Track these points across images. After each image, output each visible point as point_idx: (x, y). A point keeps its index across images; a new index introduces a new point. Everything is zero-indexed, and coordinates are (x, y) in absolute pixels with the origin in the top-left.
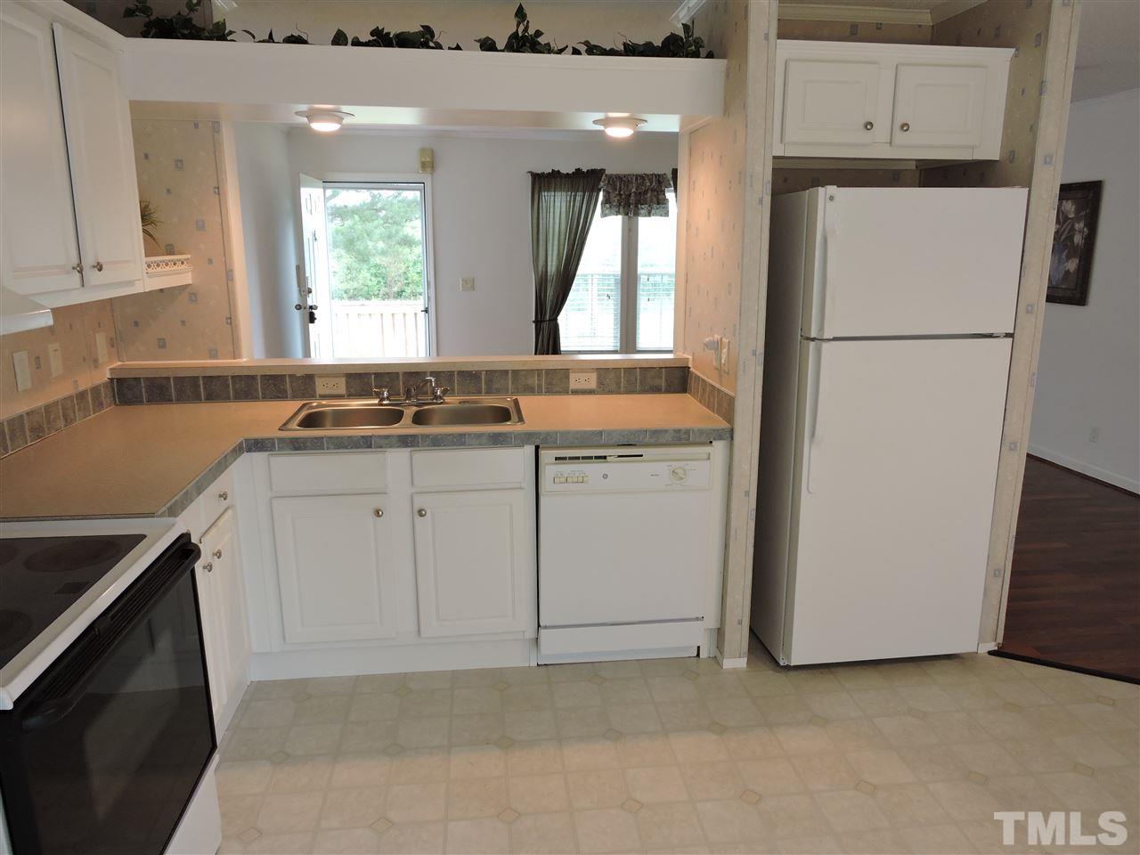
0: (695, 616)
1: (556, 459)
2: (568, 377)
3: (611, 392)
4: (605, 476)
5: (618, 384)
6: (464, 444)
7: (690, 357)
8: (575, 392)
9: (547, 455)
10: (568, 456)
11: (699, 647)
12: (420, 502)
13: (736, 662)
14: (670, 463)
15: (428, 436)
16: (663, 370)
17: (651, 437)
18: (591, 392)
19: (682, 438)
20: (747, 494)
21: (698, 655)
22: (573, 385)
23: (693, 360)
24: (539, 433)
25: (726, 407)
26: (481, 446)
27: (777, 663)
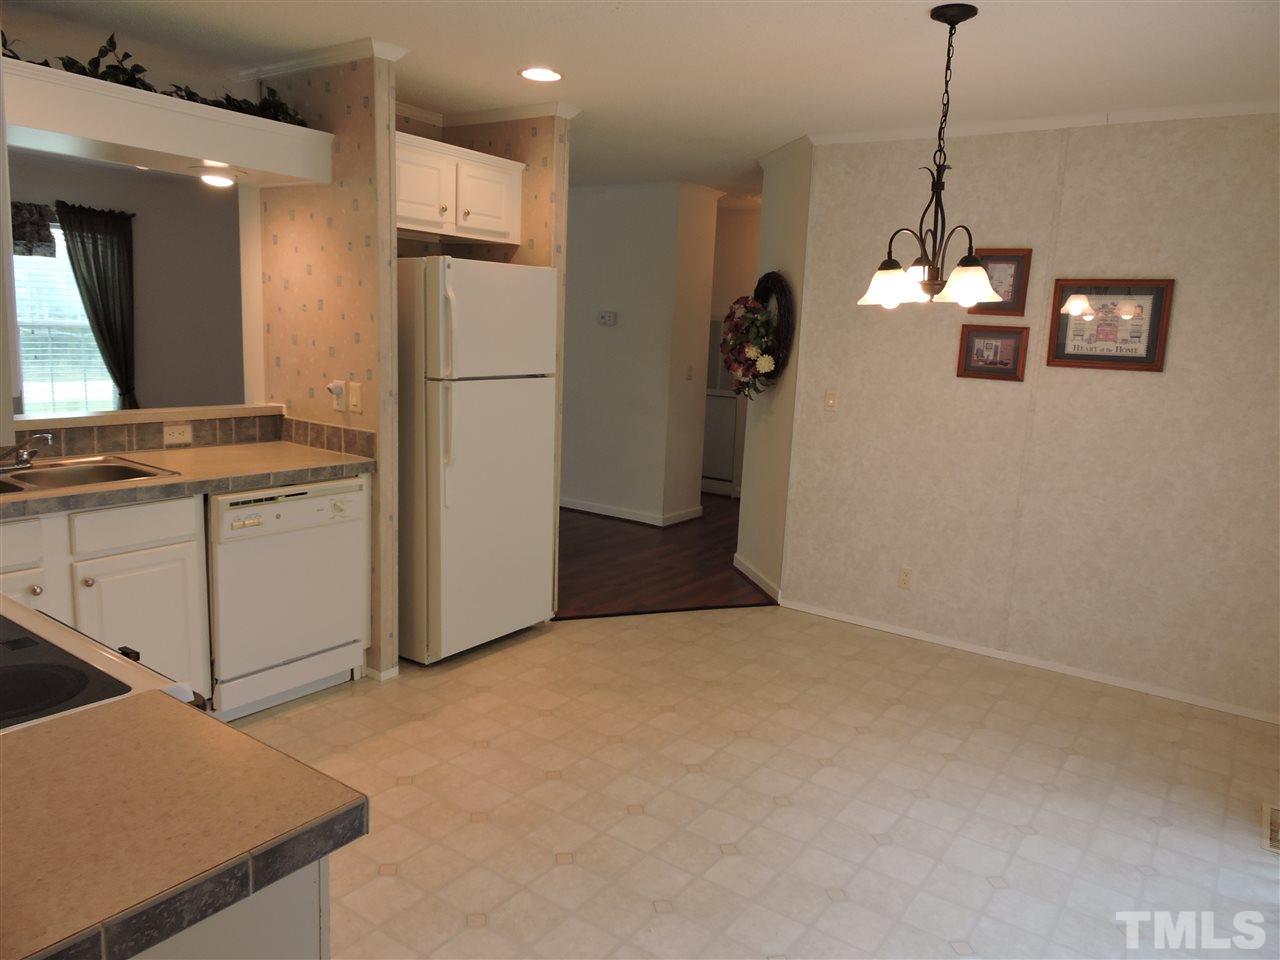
0: (352, 640)
1: (232, 505)
2: (161, 432)
3: (208, 444)
4: (278, 516)
5: (214, 436)
6: (135, 499)
7: (284, 405)
8: (170, 447)
9: (221, 501)
10: (252, 499)
11: (352, 670)
12: (84, 570)
13: (390, 672)
14: (331, 497)
15: (93, 495)
16: (257, 420)
17: (312, 475)
18: (186, 446)
19: (336, 473)
20: (391, 518)
21: (352, 678)
22: (168, 439)
23: (289, 407)
24: (212, 481)
25: (367, 444)
26: (153, 500)
27: (421, 665)
